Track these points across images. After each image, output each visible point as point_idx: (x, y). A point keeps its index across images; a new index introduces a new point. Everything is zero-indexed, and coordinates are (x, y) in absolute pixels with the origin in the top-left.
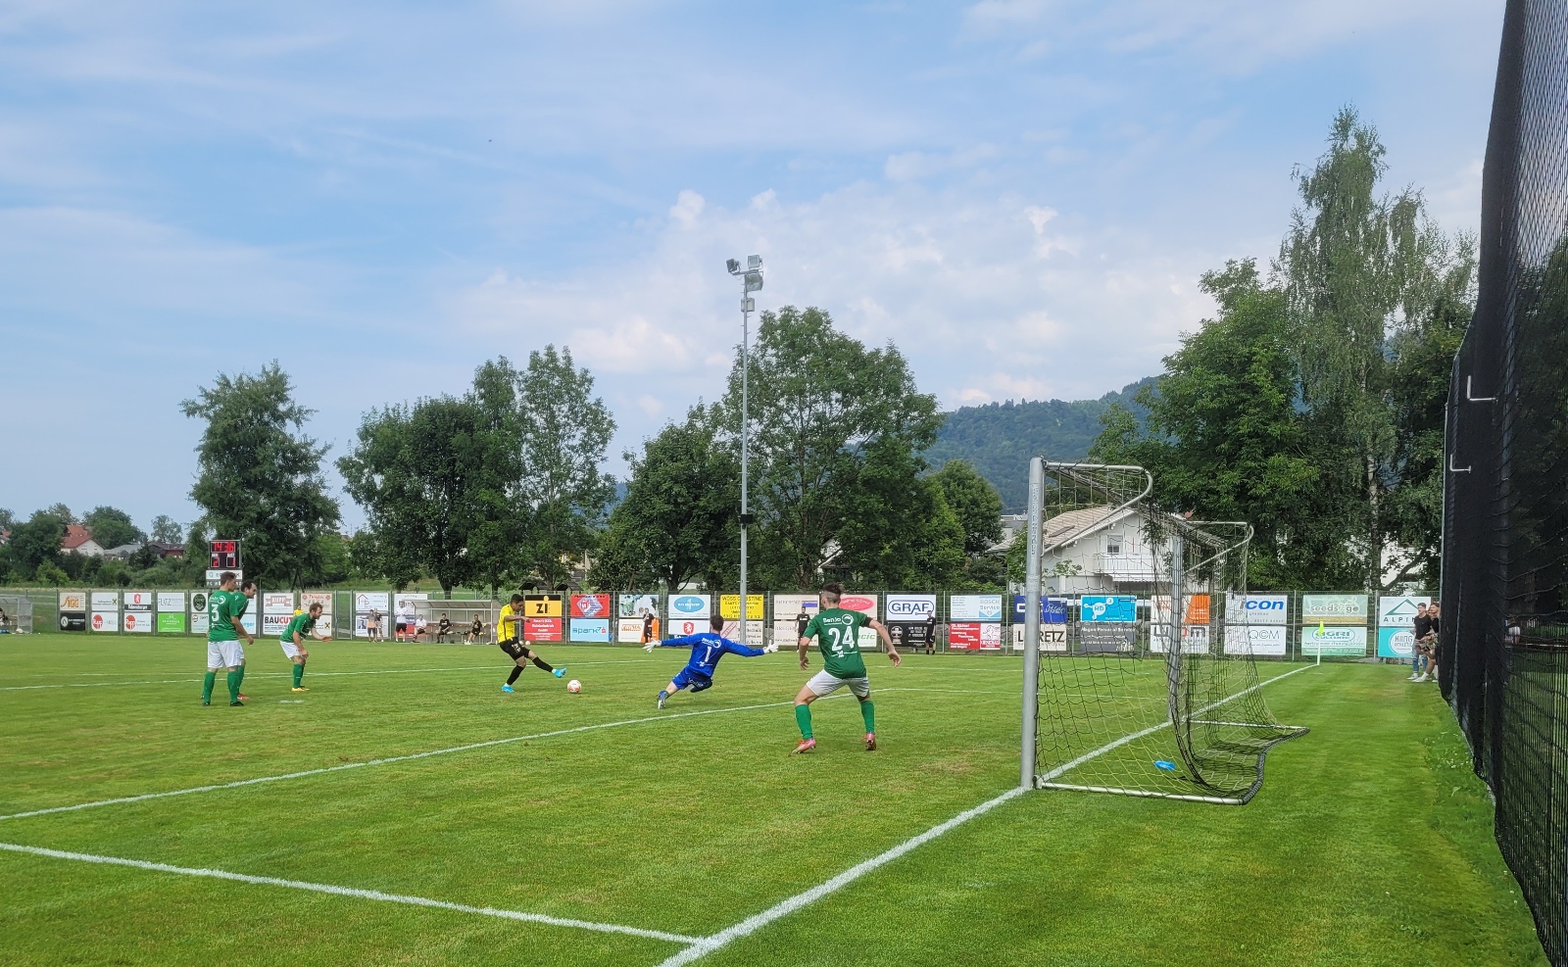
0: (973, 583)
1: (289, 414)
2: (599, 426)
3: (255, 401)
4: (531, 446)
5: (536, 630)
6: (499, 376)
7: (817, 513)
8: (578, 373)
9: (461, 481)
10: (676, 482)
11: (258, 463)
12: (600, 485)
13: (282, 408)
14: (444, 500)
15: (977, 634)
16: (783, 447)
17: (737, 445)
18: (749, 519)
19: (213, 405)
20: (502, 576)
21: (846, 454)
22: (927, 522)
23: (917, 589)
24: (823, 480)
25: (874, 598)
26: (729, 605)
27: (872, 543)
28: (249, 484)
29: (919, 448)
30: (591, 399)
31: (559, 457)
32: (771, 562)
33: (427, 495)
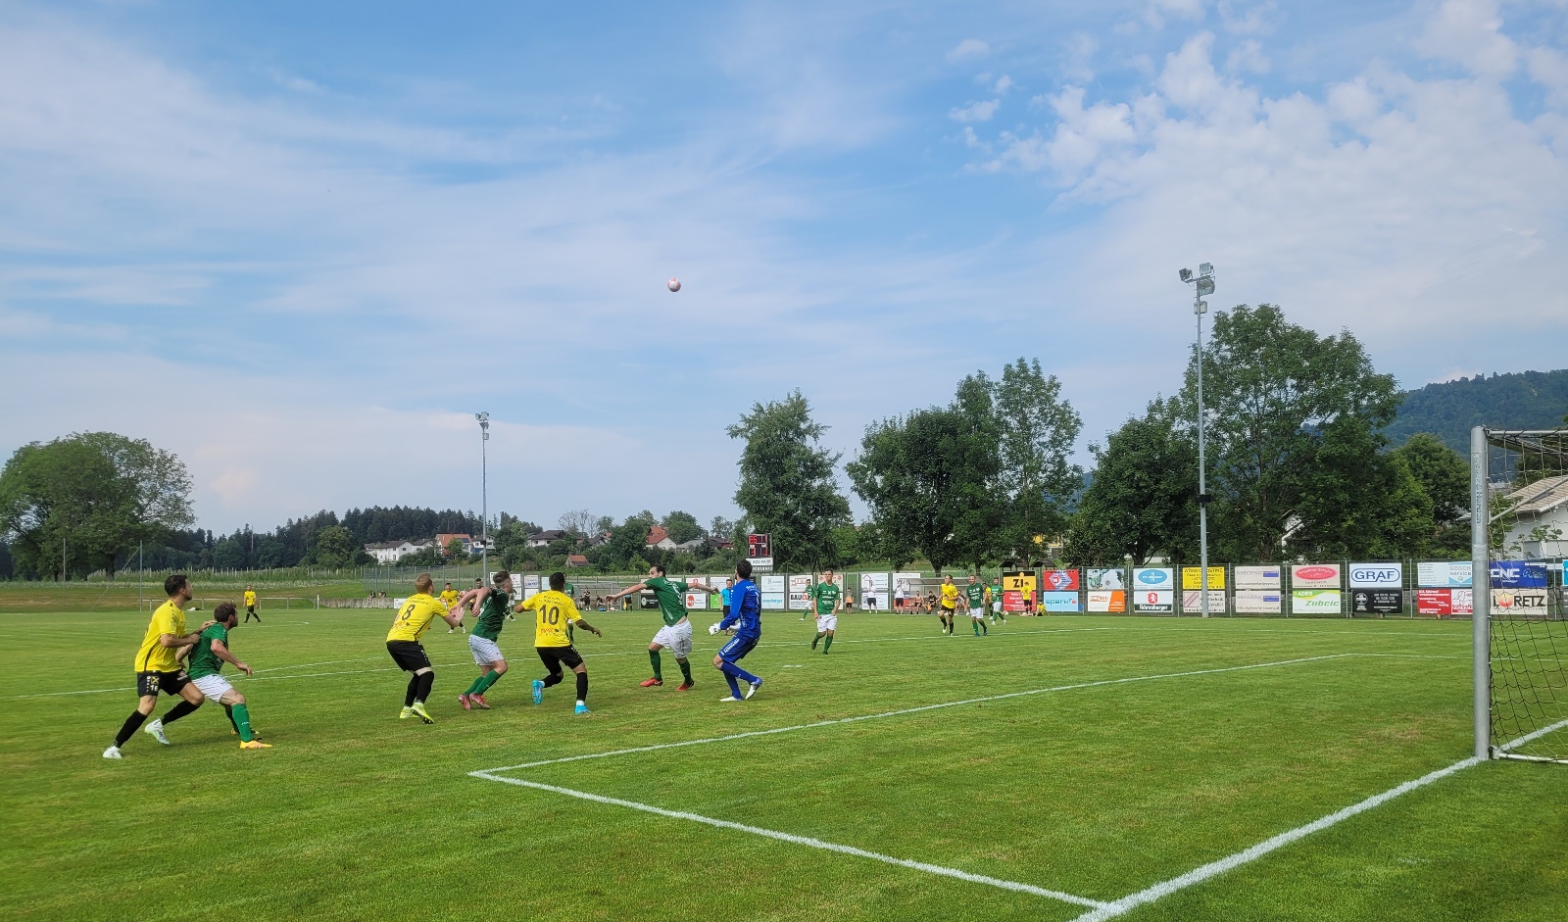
0: (1442, 551)
1: (807, 431)
2: (1066, 424)
3: (782, 422)
4: (1007, 445)
5: (1013, 602)
6: (978, 387)
7: (1275, 490)
8: (1046, 380)
9: (946, 478)
10: (1138, 469)
11: (785, 472)
12: (1068, 475)
13: (803, 426)
14: (933, 493)
15: (1448, 600)
16: (1239, 432)
17: (1194, 433)
18: (1207, 498)
19: (750, 428)
20: (984, 556)
21: (1303, 434)
22: (1390, 494)
23: (1383, 558)
24: (1281, 460)
25: (1336, 567)
26: (1191, 576)
27: (1334, 514)
28: (777, 488)
29: (1379, 425)
30: (1058, 402)
31: (1031, 453)
32: (1231, 537)
33: (918, 490)
